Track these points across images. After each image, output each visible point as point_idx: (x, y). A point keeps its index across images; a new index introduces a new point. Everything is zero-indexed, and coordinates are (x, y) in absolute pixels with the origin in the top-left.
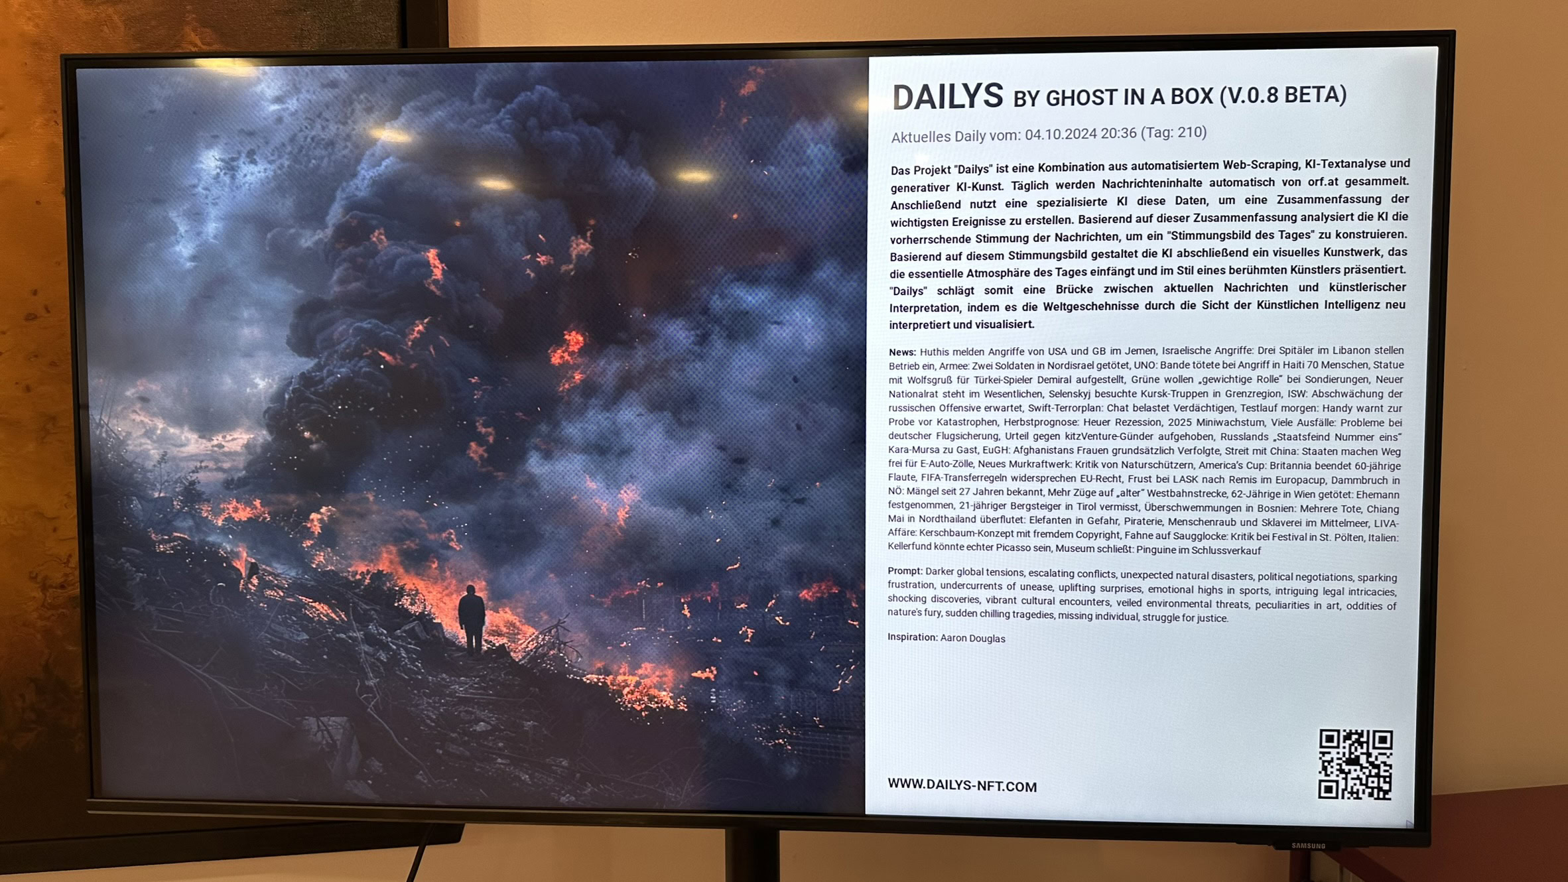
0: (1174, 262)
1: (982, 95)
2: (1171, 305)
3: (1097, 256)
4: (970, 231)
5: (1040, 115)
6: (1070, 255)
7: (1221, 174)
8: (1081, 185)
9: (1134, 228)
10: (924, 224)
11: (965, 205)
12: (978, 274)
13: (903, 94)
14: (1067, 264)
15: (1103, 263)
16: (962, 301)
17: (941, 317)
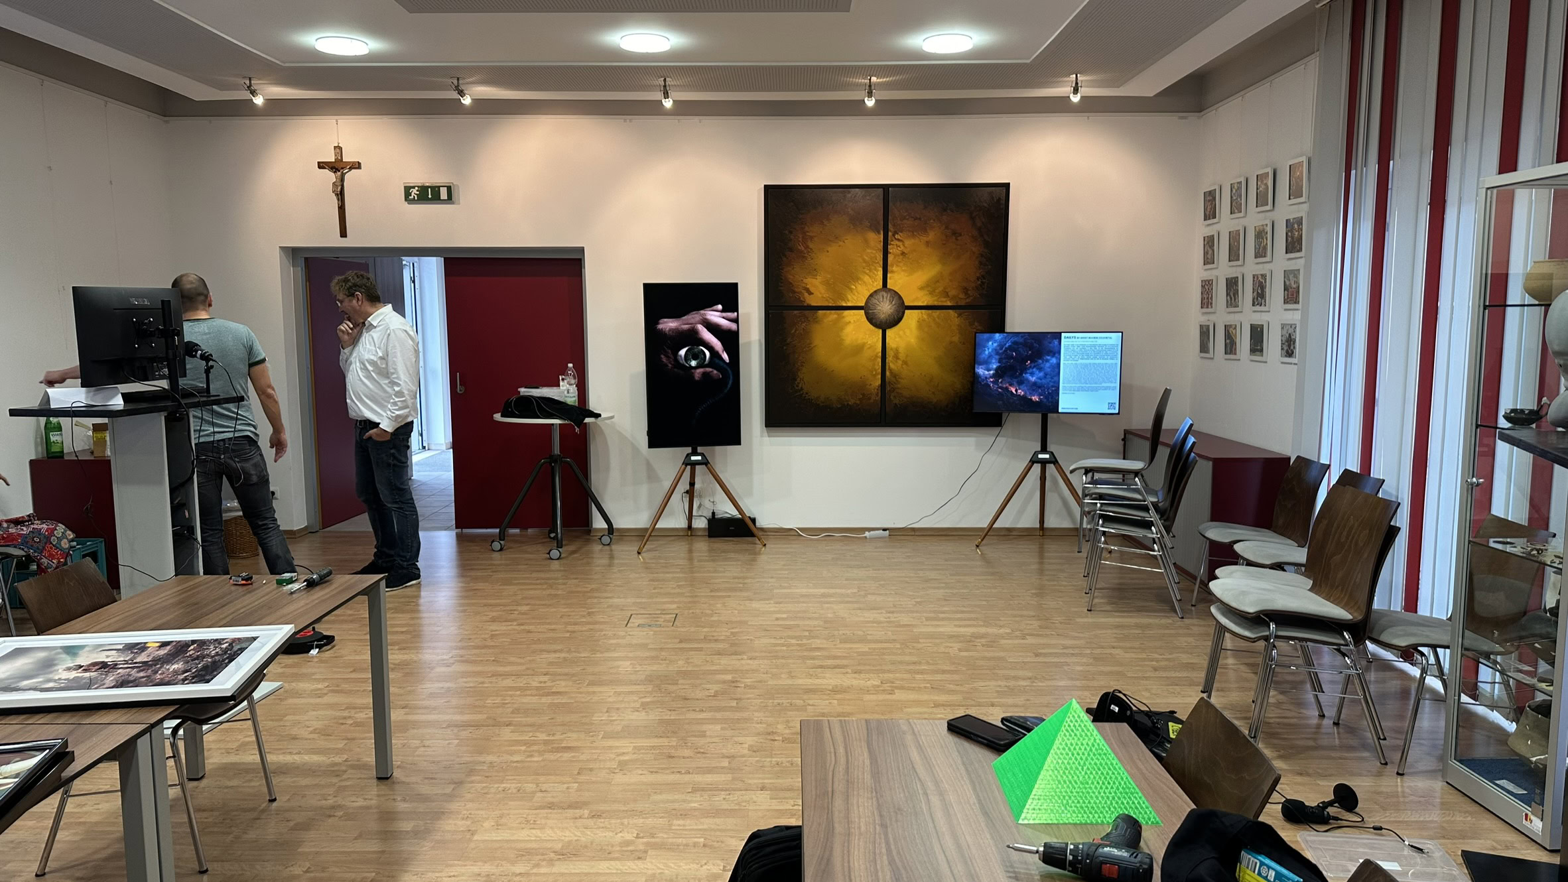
0: (1093, 355)
1: (1073, 337)
2: (1092, 359)
4: (1072, 351)
5: (1080, 340)
7: (1101, 345)
8: (1085, 346)
9: (1090, 351)
10: (1067, 351)
11: (1073, 348)
12: (1074, 356)
13: (1066, 337)
14: (1083, 355)
15: (1086, 355)
16: (1071, 358)
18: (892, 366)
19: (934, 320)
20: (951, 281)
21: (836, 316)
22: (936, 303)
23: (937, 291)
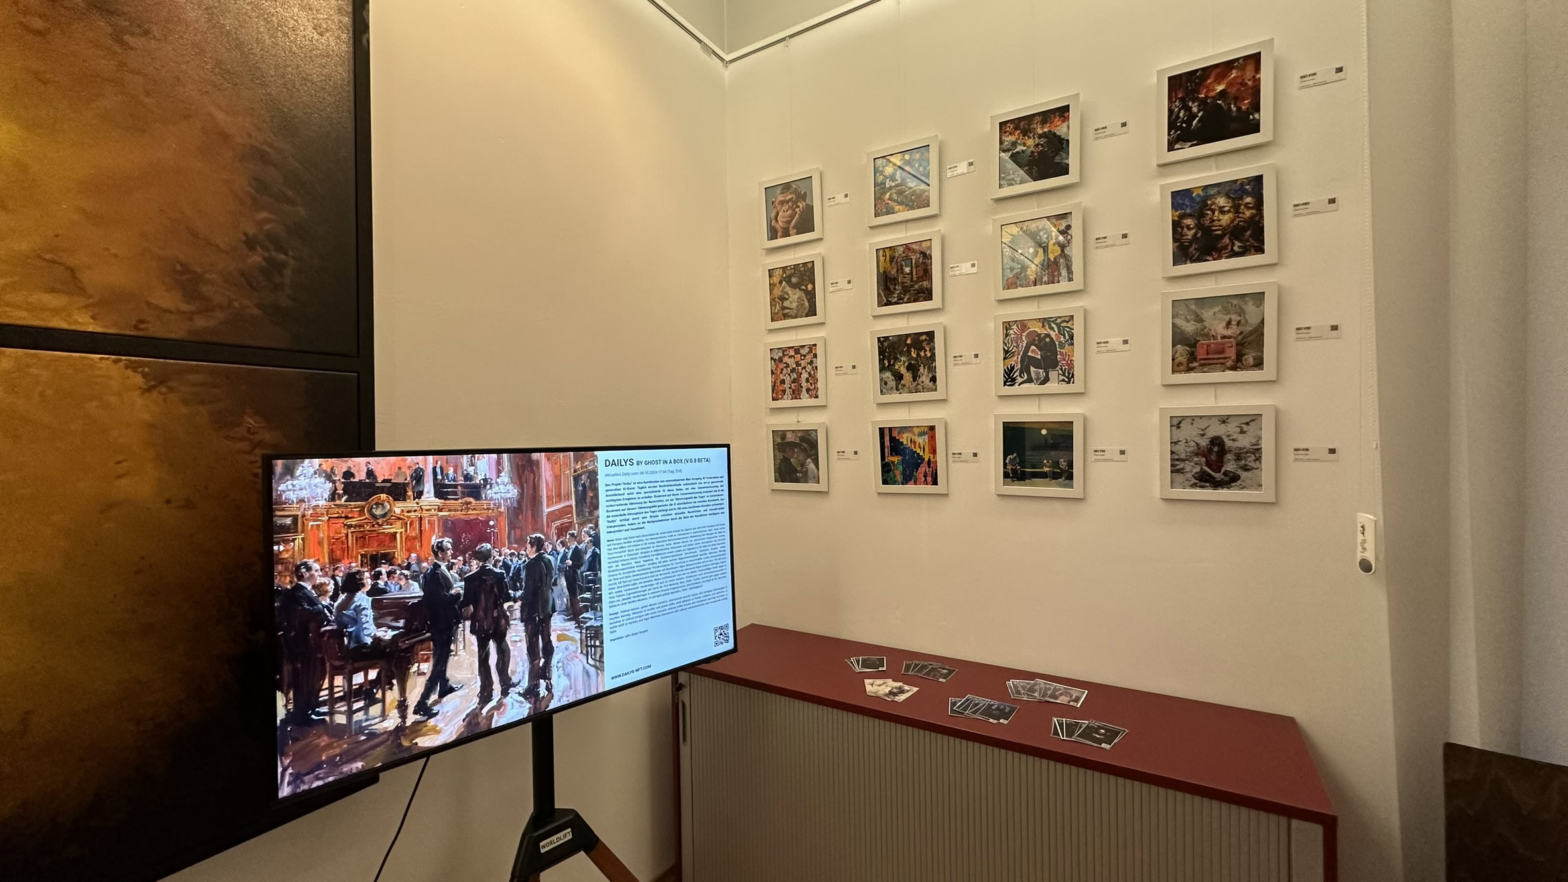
0: (677, 507)
1: (628, 462)
2: (676, 518)
3: (659, 506)
4: (627, 502)
5: (643, 467)
6: (652, 507)
7: (685, 482)
8: (654, 487)
9: (667, 498)
10: (615, 501)
11: (626, 494)
12: (630, 514)
13: (608, 462)
14: (652, 509)
15: (661, 508)
16: (626, 523)
17: (621, 528)
20: (91, 218)
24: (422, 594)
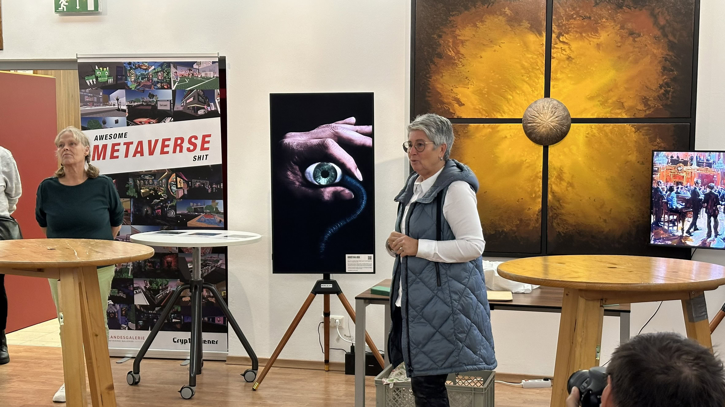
18: (554, 187)
19: (606, 135)
20: (627, 89)
21: (489, 130)
22: (608, 116)
23: (610, 101)
24: (690, 196)
